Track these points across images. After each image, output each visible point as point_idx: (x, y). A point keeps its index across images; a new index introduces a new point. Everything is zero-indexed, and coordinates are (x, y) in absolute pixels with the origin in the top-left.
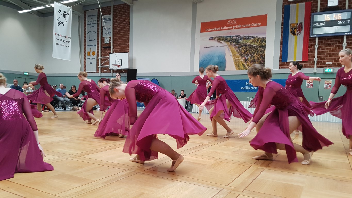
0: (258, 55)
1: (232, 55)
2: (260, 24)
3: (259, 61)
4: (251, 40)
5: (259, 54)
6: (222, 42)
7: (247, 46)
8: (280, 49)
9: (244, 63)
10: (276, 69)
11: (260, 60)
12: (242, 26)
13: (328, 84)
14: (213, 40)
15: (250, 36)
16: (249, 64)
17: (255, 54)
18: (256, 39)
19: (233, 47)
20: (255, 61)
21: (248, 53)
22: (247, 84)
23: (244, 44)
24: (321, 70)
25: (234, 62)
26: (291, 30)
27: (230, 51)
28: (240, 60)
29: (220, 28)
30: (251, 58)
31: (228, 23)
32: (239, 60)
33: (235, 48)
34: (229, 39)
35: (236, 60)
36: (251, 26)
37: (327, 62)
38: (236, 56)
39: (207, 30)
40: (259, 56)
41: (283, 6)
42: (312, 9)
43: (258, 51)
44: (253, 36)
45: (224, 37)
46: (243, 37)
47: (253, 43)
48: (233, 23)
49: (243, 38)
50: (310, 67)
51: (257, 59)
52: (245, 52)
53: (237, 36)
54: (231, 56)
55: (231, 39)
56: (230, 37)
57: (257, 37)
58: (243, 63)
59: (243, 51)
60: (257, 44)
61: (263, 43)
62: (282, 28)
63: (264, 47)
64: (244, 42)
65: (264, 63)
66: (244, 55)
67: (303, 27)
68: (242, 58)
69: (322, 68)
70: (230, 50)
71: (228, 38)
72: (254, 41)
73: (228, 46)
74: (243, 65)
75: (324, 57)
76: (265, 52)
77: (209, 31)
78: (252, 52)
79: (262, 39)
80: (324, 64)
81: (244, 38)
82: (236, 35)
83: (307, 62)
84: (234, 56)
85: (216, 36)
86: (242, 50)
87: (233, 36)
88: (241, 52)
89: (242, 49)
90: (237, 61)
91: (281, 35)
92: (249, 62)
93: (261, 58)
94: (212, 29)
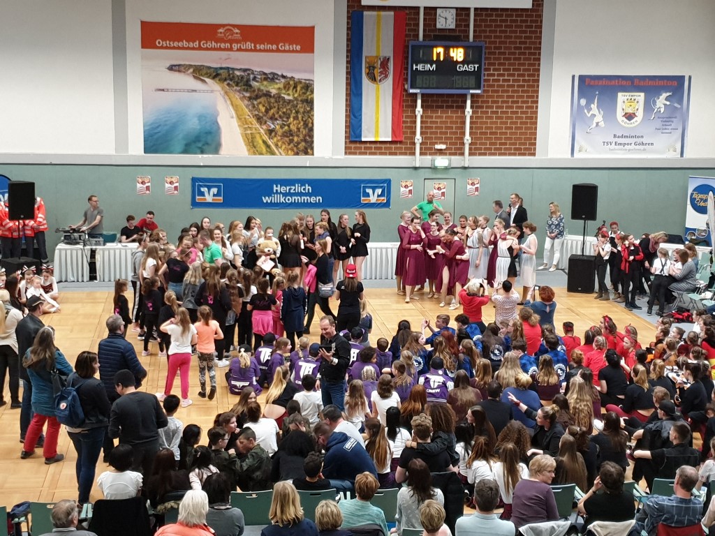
0: (298, 122)
1: (234, 115)
2: (298, 48)
3: (301, 136)
4: (279, 83)
5: (300, 119)
6: (207, 80)
7: (270, 96)
8: (346, 110)
9: (266, 137)
10: (339, 157)
11: (304, 133)
12: (255, 46)
13: (439, 189)
14: (179, 71)
15: (278, 75)
16: (278, 141)
17: (292, 119)
18: (291, 83)
19: (237, 97)
20: (292, 135)
21: (273, 114)
22: (277, 190)
23: (264, 92)
24: (427, 160)
25: (242, 134)
26: (367, 70)
27: (231, 107)
28: (256, 129)
29: (197, 43)
30: (282, 127)
31: (216, 33)
32: (254, 131)
33: (240, 98)
34: (224, 74)
35: (246, 129)
36: (278, 50)
37: (436, 143)
38: (245, 118)
39: (159, 42)
40: (300, 123)
41: (348, 12)
42: (407, 28)
43: (297, 112)
44: (285, 74)
45: (209, 68)
46: (261, 75)
47: (284, 91)
48: (232, 35)
49: (259, 77)
50: (405, 154)
51: (296, 130)
52: (267, 111)
53: (245, 70)
54: (232, 117)
55: (229, 75)
56: (226, 71)
57: (292, 78)
58: (265, 139)
59: (263, 109)
60: (296, 95)
61: (308, 93)
62: (347, 62)
63: (310, 103)
64: (262, 88)
65: (312, 142)
66: (264, 118)
67: (391, 65)
68: (261, 124)
69: (429, 157)
70: (229, 102)
71: (221, 71)
72: (287, 87)
73: (222, 92)
74: (264, 142)
75: (431, 133)
76: (313, 115)
77: (167, 48)
78: (284, 113)
79: (305, 83)
80: (431, 149)
81: (263, 76)
82: (243, 67)
83: (401, 142)
84: (239, 118)
85: (187, 63)
86: (261, 106)
87: (233, 69)
88: (256, 110)
89: (260, 103)
90: (249, 132)
91: (347, 78)
92: (279, 138)
93: (304, 128)
94: (176, 44)
